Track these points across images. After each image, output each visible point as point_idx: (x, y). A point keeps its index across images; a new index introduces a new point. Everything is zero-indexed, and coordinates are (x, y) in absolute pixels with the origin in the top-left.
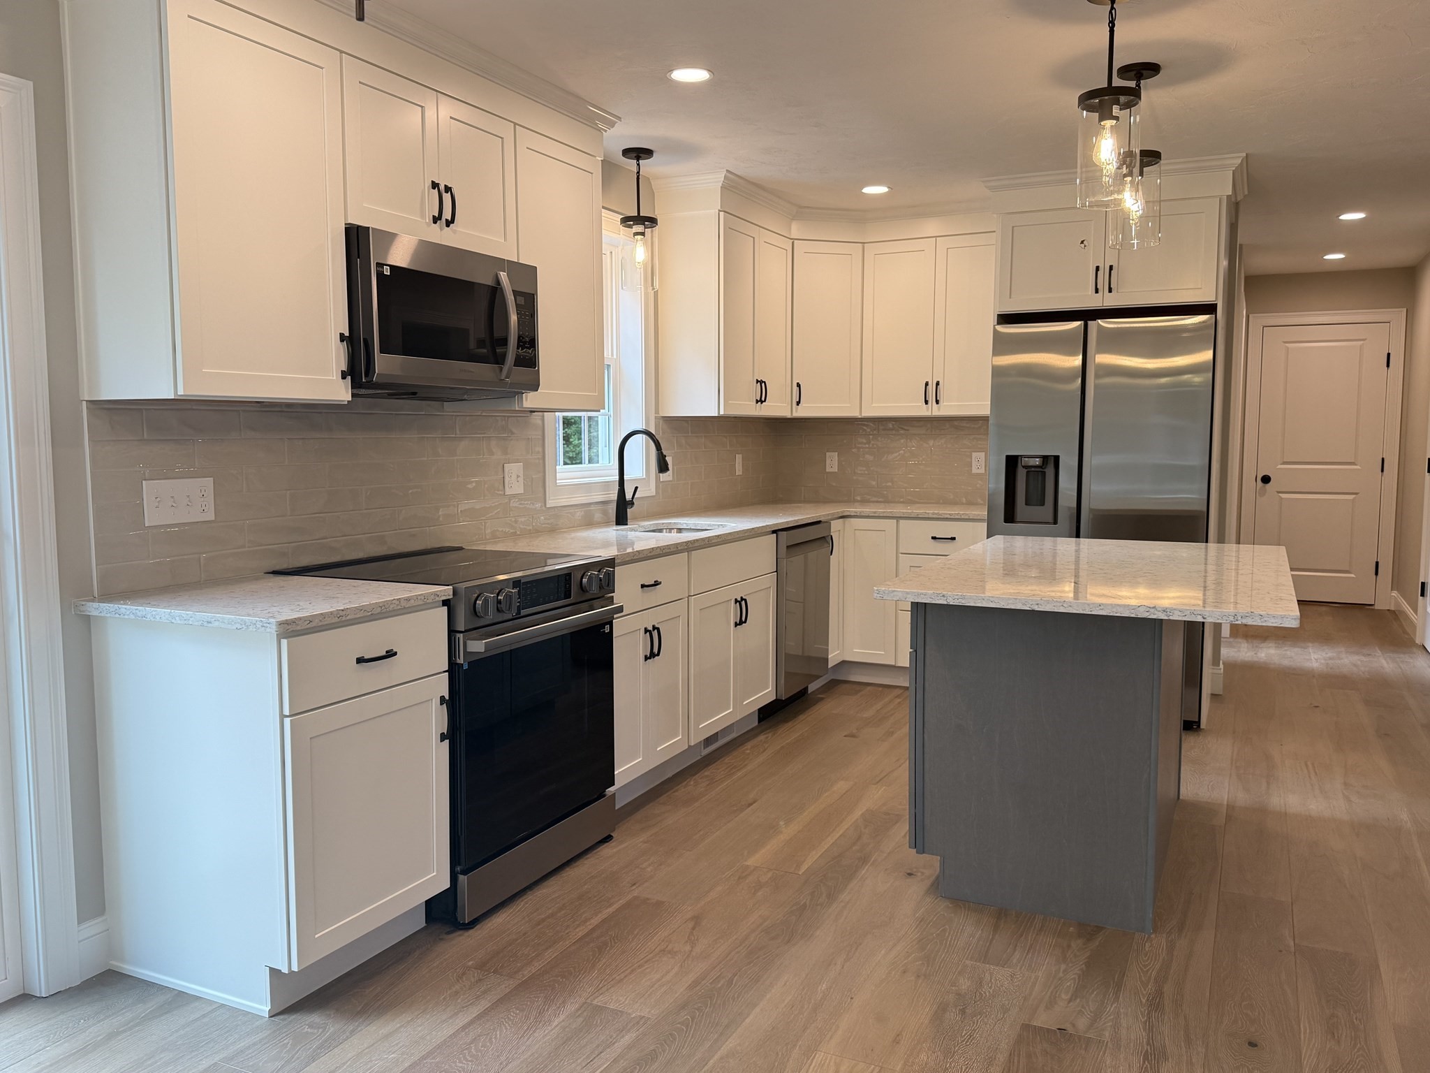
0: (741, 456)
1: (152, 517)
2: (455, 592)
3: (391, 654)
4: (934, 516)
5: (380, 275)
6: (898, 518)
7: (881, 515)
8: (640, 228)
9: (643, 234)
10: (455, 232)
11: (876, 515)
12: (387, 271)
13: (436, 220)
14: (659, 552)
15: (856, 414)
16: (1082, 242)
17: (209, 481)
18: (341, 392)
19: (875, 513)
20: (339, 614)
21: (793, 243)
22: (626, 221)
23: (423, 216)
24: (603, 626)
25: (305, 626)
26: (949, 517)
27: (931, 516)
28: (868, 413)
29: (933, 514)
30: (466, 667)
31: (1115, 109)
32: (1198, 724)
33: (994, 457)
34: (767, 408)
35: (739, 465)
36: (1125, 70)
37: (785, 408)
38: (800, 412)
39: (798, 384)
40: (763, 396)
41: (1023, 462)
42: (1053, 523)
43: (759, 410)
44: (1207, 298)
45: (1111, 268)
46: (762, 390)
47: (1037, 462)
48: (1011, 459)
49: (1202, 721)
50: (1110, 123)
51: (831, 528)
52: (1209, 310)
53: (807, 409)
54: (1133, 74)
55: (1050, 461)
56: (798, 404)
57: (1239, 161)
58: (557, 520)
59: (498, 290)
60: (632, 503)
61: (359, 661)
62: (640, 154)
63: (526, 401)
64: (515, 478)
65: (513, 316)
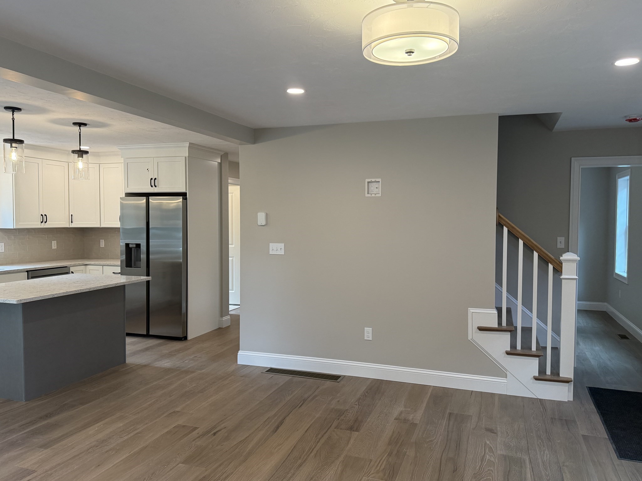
0: (56, 242)
4: (113, 265)
6: (103, 266)
7: (97, 264)
11: (95, 264)
15: (98, 226)
16: (148, 169)
19: (95, 263)
21: (68, 164)
26: (117, 265)
27: (112, 265)
28: (103, 226)
29: (113, 264)
31: (14, 145)
32: (185, 338)
33: (122, 244)
34: (50, 224)
35: (54, 245)
36: (75, 124)
37: (65, 224)
38: (73, 225)
39: (72, 215)
40: (45, 220)
41: (130, 246)
42: (140, 268)
43: (43, 226)
44: (183, 190)
45: (155, 179)
46: (44, 218)
47: (134, 246)
48: (127, 245)
49: (190, 337)
50: (14, 148)
51: (72, 269)
52: (184, 195)
53: (77, 224)
54: (78, 125)
55: (138, 246)
56: (72, 222)
57: (188, 145)
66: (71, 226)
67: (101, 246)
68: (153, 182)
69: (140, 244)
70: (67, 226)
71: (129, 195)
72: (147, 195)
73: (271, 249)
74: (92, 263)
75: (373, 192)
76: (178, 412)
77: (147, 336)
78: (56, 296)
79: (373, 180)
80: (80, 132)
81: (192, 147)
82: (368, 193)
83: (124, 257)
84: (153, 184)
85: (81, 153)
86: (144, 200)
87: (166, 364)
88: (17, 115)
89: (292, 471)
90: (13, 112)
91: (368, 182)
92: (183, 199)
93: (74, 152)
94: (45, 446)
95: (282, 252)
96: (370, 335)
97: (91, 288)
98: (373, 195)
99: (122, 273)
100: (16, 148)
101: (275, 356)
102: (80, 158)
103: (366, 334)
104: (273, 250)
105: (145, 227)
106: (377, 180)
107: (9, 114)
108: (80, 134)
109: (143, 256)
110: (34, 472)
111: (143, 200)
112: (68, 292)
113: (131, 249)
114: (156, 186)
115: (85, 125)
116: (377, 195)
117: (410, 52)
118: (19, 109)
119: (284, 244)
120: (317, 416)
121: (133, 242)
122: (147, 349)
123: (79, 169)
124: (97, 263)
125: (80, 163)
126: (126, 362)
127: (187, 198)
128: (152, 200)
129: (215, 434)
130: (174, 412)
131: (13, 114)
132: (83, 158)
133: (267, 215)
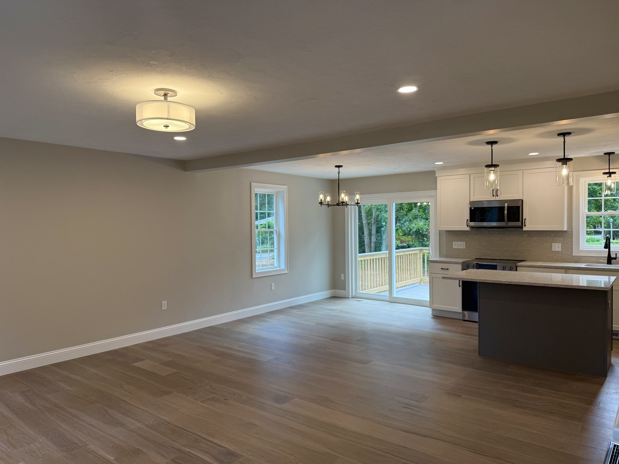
1: (454, 247)
2: (462, 262)
3: (448, 269)
5: (475, 210)
8: (609, 175)
10: (500, 197)
12: (473, 208)
13: (493, 196)
17: (465, 242)
18: (468, 229)
22: (604, 174)
23: (490, 196)
31: (492, 168)
36: (559, 135)
50: (492, 171)
54: (562, 135)
58: (578, 260)
59: (504, 207)
60: (615, 258)
61: (442, 269)
62: (609, 154)
63: (525, 229)
64: (557, 247)
65: (506, 212)
80: (564, 142)
85: (564, 161)
88: (493, 147)
90: (492, 145)
93: (559, 160)
102: (564, 166)
108: (564, 144)
115: (569, 133)
117: (167, 126)
123: (562, 176)
125: (565, 171)
132: (567, 165)
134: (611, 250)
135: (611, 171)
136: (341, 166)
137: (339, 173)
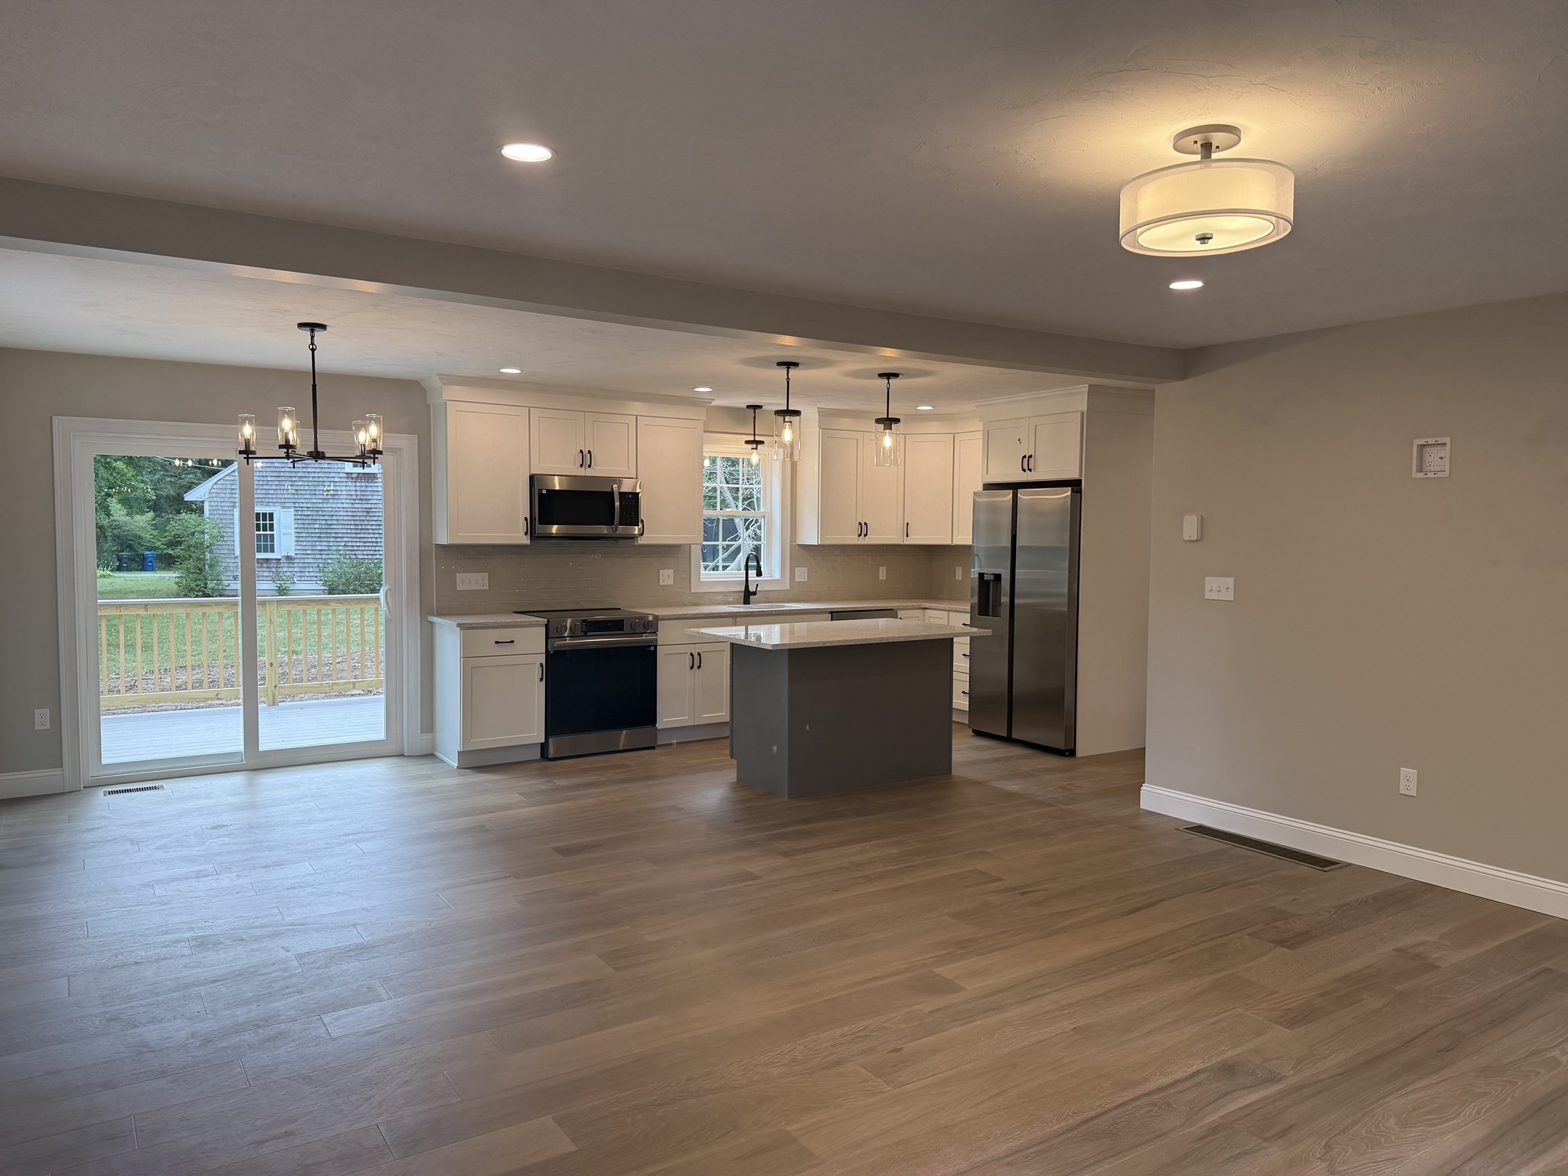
0: (885, 568)
1: (460, 587)
2: (548, 622)
3: (512, 642)
4: (962, 610)
5: (540, 494)
6: (949, 611)
7: (940, 608)
8: (754, 446)
9: (756, 449)
10: (593, 469)
11: (938, 608)
12: (544, 492)
13: (582, 466)
14: (702, 615)
15: (949, 542)
16: (1020, 440)
17: (486, 576)
18: (526, 541)
20: (485, 624)
22: (747, 442)
23: (575, 465)
24: (650, 646)
25: (469, 626)
26: (967, 610)
27: (960, 610)
28: (956, 542)
29: (961, 608)
30: (552, 652)
31: (787, 418)
32: (1072, 753)
33: (974, 573)
34: (872, 539)
35: (882, 573)
36: (881, 375)
37: (894, 538)
38: (909, 541)
39: (908, 524)
40: (864, 532)
41: (986, 578)
42: (999, 617)
43: (862, 541)
44: (1074, 475)
45: (1031, 456)
46: (863, 529)
47: (992, 577)
48: (981, 575)
49: (1080, 752)
50: (787, 424)
51: (900, 613)
52: (1075, 485)
53: (915, 539)
54: (886, 377)
55: (998, 577)
56: (907, 536)
57: (1087, 389)
58: (699, 599)
59: (612, 493)
60: (754, 593)
61: (496, 642)
62: (755, 407)
63: (641, 541)
64: (667, 577)
65: (617, 504)
66: (906, 543)
67: (957, 578)
68: (1027, 463)
69: (1000, 575)
70: (901, 543)
71: (989, 487)
72: (1014, 487)
73: (1207, 587)
74: (934, 605)
75: (1433, 469)
76: (987, 853)
77: (1009, 740)
78: (828, 645)
79: (1431, 441)
80: (888, 389)
81: (1093, 390)
82: (1420, 470)
83: (975, 600)
84: (1026, 467)
85: (889, 422)
86: (1009, 494)
87: (1014, 786)
88: (793, 372)
89: (1114, 969)
90: (788, 370)
91: (1422, 447)
92: (1072, 491)
93: (878, 421)
94: (785, 854)
95: (1229, 596)
96: (1413, 785)
97: (883, 639)
98: (1431, 475)
99: (971, 625)
100: (791, 422)
101: (1238, 810)
102: (887, 431)
103: (1403, 782)
104: (1211, 590)
105: (1009, 544)
106: (1441, 440)
107: (783, 371)
108: (888, 392)
109: (1005, 599)
110: (758, 878)
111: (1008, 496)
112: (847, 641)
113: (988, 582)
114: (1030, 470)
115: (896, 375)
116: (1441, 475)
117: (1204, 239)
118: (796, 364)
119: (1233, 579)
120: (1227, 911)
121: (989, 571)
122: (997, 760)
123: (884, 449)
124: (940, 606)
126: (953, 773)
127: (1081, 489)
128: (1024, 495)
129: (1023, 893)
130: (981, 852)
131: (788, 373)
132: (891, 430)
133: (1202, 522)
134: (749, 579)
135: (758, 438)
136: (323, 327)
137: (313, 350)
